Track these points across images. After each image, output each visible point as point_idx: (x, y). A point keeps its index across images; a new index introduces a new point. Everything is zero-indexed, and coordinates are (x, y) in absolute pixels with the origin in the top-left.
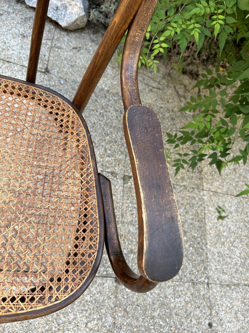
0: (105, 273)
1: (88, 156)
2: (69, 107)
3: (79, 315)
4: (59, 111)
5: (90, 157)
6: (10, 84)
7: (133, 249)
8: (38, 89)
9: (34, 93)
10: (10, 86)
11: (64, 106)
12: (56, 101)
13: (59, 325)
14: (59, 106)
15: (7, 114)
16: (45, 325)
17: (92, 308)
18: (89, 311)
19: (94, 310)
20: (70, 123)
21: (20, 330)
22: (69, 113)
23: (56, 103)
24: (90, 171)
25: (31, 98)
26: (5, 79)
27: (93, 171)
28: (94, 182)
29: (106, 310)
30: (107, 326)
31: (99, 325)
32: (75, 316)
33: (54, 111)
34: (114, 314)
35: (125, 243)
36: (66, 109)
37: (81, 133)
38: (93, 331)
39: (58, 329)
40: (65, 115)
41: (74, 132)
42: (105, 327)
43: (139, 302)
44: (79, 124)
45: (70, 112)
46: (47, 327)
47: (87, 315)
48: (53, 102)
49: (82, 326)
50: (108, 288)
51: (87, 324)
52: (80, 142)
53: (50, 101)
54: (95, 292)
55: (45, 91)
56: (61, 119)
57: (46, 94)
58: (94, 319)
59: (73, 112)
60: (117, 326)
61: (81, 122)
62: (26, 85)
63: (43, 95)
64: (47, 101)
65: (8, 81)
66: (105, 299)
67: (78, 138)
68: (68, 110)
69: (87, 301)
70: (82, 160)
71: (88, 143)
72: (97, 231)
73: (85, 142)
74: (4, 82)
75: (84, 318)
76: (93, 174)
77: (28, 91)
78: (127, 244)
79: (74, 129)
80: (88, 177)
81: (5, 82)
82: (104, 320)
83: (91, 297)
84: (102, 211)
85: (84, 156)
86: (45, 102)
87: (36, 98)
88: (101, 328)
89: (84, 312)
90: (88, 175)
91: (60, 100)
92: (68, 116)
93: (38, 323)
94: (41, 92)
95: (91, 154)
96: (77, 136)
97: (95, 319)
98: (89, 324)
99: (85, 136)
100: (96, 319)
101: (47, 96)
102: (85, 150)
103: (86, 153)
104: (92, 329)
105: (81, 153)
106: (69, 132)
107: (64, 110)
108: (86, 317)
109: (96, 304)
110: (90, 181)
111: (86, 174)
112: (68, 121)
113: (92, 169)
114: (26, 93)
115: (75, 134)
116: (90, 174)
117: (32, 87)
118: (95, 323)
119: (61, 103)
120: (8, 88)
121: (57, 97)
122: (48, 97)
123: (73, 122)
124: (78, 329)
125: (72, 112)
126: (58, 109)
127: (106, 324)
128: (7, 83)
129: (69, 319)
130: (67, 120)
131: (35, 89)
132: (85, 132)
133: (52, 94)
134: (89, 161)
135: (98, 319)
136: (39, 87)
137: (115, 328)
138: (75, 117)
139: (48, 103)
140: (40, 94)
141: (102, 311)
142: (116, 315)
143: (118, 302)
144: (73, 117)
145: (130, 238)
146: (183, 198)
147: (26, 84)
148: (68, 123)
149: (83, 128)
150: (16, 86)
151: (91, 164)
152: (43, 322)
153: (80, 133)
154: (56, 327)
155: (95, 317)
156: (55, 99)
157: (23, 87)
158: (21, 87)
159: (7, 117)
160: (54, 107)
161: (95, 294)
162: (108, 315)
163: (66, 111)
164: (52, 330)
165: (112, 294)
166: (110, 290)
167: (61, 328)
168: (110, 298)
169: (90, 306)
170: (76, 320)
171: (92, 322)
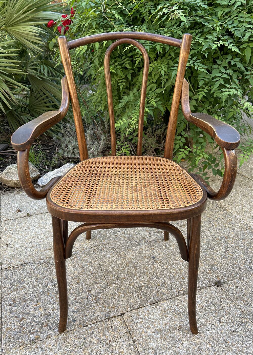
0: (204, 285)
7: (213, 264)
17: (214, 309)
19: (217, 310)
29: (227, 307)
30: (239, 316)
31: (230, 318)
34: (237, 306)
35: (203, 263)
38: (230, 323)
42: (237, 317)
43: (249, 291)
47: (214, 314)
49: (217, 323)
50: (216, 292)
51: (219, 321)
54: (207, 298)
58: (223, 316)
60: (246, 313)
66: (219, 299)
69: (206, 306)
75: (213, 317)
78: (205, 263)
83: (206, 303)
88: (234, 319)
89: (210, 314)
93: (179, 335)
97: (223, 315)
98: (221, 320)
100: (225, 315)
104: (227, 323)
108: (215, 316)
109: (215, 305)
118: (226, 318)
124: (215, 327)
127: (236, 315)
135: (226, 314)
137: (247, 315)
141: (224, 308)
142: (239, 306)
143: (232, 298)
145: (204, 258)
146: (223, 224)
152: (182, 333)
155: (222, 313)
161: (208, 300)
162: (232, 308)
165: (222, 295)
166: (218, 293)
167: (201, 331)
168: (223, 298)
169: (212, 309)
170: (209, 321)
171: (223, 318)
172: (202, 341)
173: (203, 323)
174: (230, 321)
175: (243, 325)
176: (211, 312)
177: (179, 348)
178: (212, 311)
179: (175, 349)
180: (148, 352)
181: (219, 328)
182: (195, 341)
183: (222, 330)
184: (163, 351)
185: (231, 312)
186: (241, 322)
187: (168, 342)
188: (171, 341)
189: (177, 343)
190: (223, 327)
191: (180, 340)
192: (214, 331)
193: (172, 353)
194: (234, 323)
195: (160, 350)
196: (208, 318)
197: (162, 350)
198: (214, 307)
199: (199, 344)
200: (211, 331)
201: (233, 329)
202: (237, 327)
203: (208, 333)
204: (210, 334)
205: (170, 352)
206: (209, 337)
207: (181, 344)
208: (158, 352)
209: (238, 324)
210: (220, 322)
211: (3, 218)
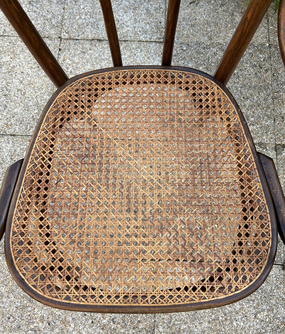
1: (242, 135)
2: (212, 83)
3: (246, 305)
4: (202, 90)
5: (245, 136)
6: (149, 73)
8: (176, 71)
9: (173, 77)
10: (148, 75)
11: (207, 83)
12: (197, 80)
13: (225, 315)
14: (201, 85)
15: (152, 106)
16: (210, 314)
17: (259, 298)
18: (256, 301)
19: (262, 300)
20: (216, 101)
21: (187, 319)
22: (213, 90)
23: (197, 83)
24: (248, 152)
25: (171, 83)
26: (142, 70)
27: (251, 152)
28: (254, 163)
29: (276, 301)
30: (281, 318)
31: (270, 316)
32: (241, 306)
33: (197, 92)
36: (209, 87)
37: (230, 110)
38: (265, 322)
39: (225, 319)
40: (210, 94)
41: (222, 111)
42: (278, 318)
44: (226, 100)
45: (214, 88)
46: (213, 316)
47: (255, 305)
48: (194, 82)
49: (251, 316)
50: (275, 277)
51: (256, 315)
52: (231, 121)
53: (190, 82)
55: (184, 72)
56: (206, 99)
57: (186, 75)
58: (263, 310)
59: (218, 88)
61: (228, 97)
62: (163, 71)
63: (182, 77)
64: (187, 83)
65: (146, 71)
66: (273, 288)
67: (228, 116)
68: (211, 87)
70: (236, 141)
71: (239, 120)
72: (267, 217)
73: (236, 120)
74: (142, 72)
75: (252, 308)
76: (251, 155)
77: (166, 77)
79: (222, 107)
80: (246, 159)
81: (144, 73)
82: (275, 311)
84: (269, 195)
85: (238, 135)
86: (186, 84)
87: (176, 82)
88: (273, 319)
89: (251, 302)
90: (246, 157)
91: (201, 78)
92: (213, 94)
94: (180, 74)
95: (245, 132)
96: (226, 115)
97: (265, 309)
98: (259, 315)
99: (235, 113)
100: (266, 310)
101: (186, 76)
102: (238, 129)
103: (240, 132)
104: (263, 321)
105: (234, 134)
106: (217, 112)
107: (207, 88)
108: (254, 307)
109: (264, 294)
110: (249, 164)
111: (244, 156)
112: (213, 100)
113: (250, 149)
114: (165, 78)
115: (223, 113)
116: (249, 155)
117: (169, 70)
118: (265, 315)
119: (203, 81)
120: (147, 78)
121: (198, 75)
122: (188, 77)
123: (219, 100)
124: (247, 319)
125: (215, 88)
126: (201, 89)
127: (279, 316)
128: (146, 73)
129: (235, 309)
130: (212, 98)
131: (173, 72)
132: (234, 108)
133: (192, 73)
134: (244, 141)
135: (269, 311)
136: (177, 68)
138: (220, 93)
139: (189, 84)
140: (179, 77)
141: (271, 301)
144: (218, 94)
147: (163, 69)
148: (214, 102)
149: (232, 104)
150: (154, 74)
151: (247, 143)
153: (228, 110)
154: (222, 317)
155: (264, 307)
156: (195, 78)
157: (161, 73)
158: (159, 73)
159: (153, 109)
160: (196, 87)
162: (280, 306)
163: (210, 88)
164: (219, 320)
165: (281, 283)
166: (278, 279)
167: (229, 318)
168: (278, 288)
169: (257, 296)
170: (244, 310)
171: (262, 313)
172: (223, 330)
173: (237, 309)
174: (267, 320)
175: (277, 330)
176: (254, 301)
177: (196, 326)
178: (256, 300)
179: (191, 326)
180: (164, 317)
181: (249, 323)
182: (216, 326)
183: (251, 327)
184: (179, 323)
185: (275, 310)
186: (278, 327)
187: (188, 315)
188: (192, 315)
189: (197, 320)
190: (255, 323)
191: (202, 319)
192: (242, 324)
193: (186, 328)
194: (270, 325)
195: (176, 320)
196: (245, 306)
197: (178, 321)
198: (260, 296)
199: (218, 331)
200: (238, 323)
201: (264, 330)
202: (269, 331)
203: (235, 323)
204: (236, 326)
205: (185, 327)
206: (233, 328)
207: (200, 323)
208: (173, 320)
209: (273, 327)
210: (255, 317)
211: (65, 33)
